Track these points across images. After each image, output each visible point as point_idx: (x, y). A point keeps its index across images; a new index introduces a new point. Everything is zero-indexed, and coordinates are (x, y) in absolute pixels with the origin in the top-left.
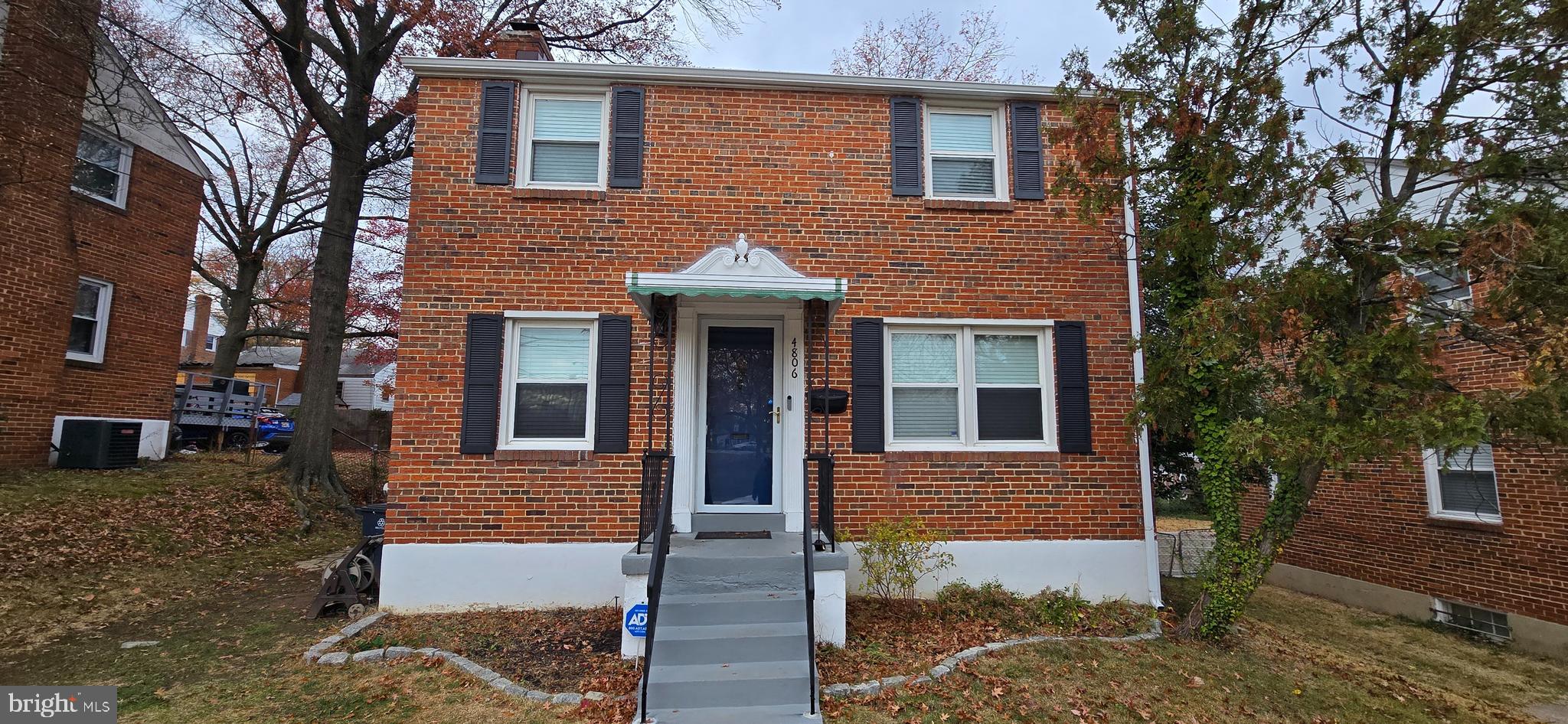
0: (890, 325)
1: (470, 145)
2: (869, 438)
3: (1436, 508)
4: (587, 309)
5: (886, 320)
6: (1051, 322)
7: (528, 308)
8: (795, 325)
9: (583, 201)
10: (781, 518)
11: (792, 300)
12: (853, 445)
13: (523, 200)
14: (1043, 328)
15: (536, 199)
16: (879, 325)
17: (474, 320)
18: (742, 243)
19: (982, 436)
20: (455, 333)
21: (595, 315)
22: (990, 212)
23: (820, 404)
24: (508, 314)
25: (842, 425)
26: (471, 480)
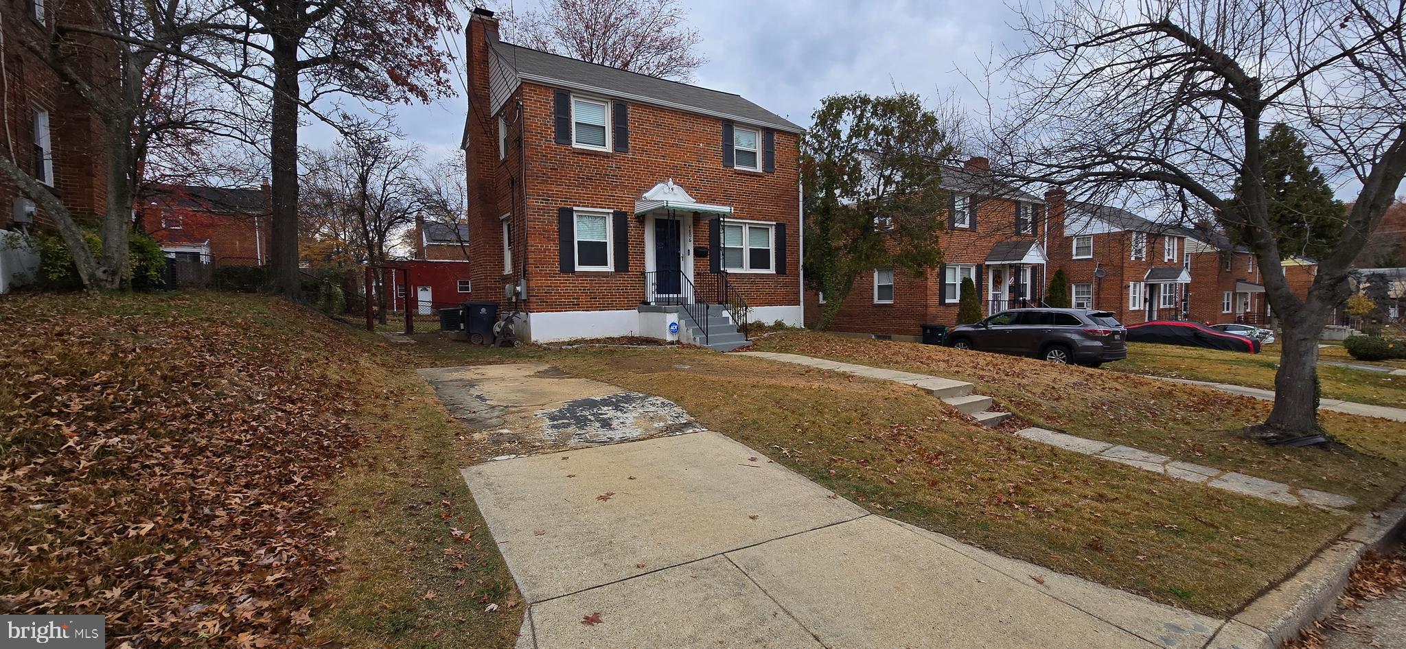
1: (551, 121)
2: (716, 267)
3: (876, 300)
4: (608, 208)
6: (775, 223)
7: (583, 206)
8: (690, 221)
9: (604, 157)
10: (686, 299)
11: (689, 211)
12: (709, 270)
13: (578, 153)
14: (772, 225)
15: (583, 154)
17: (561, 210)
18: (671, 183)
19: (751, 267)
20: (552, 216)
21: (612, 211)
22: (757, 176)
23: (698, 253)
24: (575, 208)
25: (706, 261)
26: (565, 284)
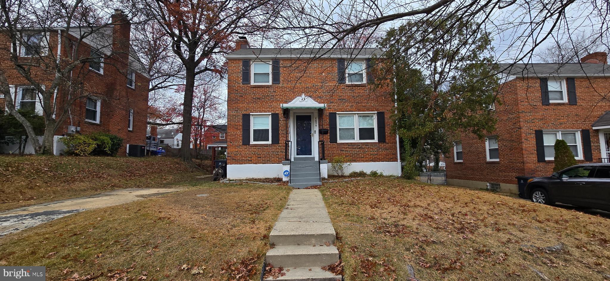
0: (338, 114)
1: (240, 75)
2: (334, 139)
3: (488, 159)
4: (268, 112)
5: (337, 113)
6: (376, 112)
7: (255, 112)
8: (316, 114)
9: (267, 87)
10: (314, 158)
11: (315, 109)
12: (330, 141)
13: (253, 87)
14: (375, 113)
15: (256, 87)
16: (335, 114)
17: (244, 115)
18: (303, 96)
19: (360, 139)
20: (239, 118)
21: (271, 113)
22: (362, 86)
23: (322, 132)
24: (251, 114)
25: (327, 137)
26: (245, 151)
